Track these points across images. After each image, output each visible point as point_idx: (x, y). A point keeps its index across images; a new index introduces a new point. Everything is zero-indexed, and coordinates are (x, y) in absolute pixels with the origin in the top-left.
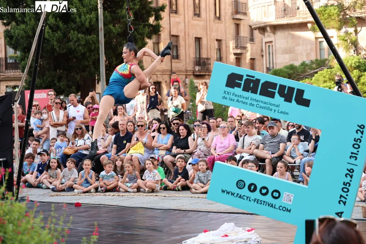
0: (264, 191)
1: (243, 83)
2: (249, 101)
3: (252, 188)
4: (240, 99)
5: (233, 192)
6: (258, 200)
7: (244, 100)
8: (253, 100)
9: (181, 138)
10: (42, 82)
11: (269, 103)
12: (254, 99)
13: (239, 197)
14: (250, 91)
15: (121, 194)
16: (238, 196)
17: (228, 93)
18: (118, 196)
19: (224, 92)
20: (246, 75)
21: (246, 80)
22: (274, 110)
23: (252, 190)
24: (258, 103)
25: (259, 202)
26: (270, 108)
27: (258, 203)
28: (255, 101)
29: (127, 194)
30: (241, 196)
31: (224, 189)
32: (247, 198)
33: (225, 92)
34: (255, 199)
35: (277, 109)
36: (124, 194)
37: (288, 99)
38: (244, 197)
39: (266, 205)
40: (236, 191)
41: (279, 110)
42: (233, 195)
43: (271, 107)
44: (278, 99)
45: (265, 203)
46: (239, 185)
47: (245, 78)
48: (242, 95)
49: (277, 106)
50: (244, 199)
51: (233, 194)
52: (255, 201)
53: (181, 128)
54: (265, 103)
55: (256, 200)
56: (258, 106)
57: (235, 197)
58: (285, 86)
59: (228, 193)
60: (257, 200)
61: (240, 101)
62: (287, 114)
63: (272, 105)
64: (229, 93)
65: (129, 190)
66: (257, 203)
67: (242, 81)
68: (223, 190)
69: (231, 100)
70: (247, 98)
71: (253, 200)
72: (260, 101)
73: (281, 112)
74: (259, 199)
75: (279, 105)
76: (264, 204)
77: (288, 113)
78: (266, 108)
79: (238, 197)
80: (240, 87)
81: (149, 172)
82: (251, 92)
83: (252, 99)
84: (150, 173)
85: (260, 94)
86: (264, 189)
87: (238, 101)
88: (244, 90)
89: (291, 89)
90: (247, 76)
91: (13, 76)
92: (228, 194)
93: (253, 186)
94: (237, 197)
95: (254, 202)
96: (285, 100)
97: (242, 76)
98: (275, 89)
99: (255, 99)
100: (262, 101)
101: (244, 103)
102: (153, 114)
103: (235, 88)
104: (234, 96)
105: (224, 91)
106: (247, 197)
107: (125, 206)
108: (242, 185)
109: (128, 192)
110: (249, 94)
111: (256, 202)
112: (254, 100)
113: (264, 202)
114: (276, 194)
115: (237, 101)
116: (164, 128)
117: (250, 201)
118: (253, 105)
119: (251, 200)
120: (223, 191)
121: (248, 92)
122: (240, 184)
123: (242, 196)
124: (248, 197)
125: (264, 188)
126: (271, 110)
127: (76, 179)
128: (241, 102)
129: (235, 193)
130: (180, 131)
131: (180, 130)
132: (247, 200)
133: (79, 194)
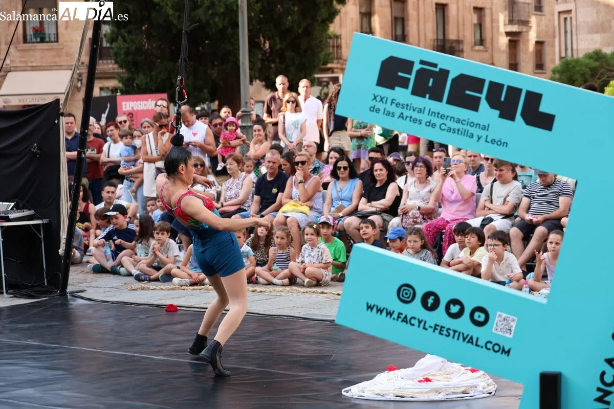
0: (455, 309)
1: (412, 77)
2: (425, 118)
3: (430, 301)
4: (407, 113)
5: (390, 309)
6: (442, 327)
7: (415, 115)
8: (433, 114)
9: (378, 185)
10: (149, 80)
11: (467, 120)
12: (437, 112)
13: (403, 321)
14: (428, 96)
15: (259, 288)
16: (400, 317)
17: (382, 99)
18: (253, 291)
19: (373, 97)
20: (419, 62)
21: (419, 72)
22: (478, 136)
23: (429, 305)
24: (444, 121)
25: (445, 332)
26: (469, 132)
27: (442, 334)
28: (438, 117)
29: (271, 288)
30: (406, 317)
31: (372, 303)
32: (420, 322)
33: (375, 98)
34: (436, 325)
35: (483, 133)
36: (263, 289)
37: (507, 113)
38: (413, 321)
39: (458, 339)
40: (397, 306)
41: (487, 136)
42: (391, 315)
43: (472, 130)
44: (487, 113)
45: (457, 334)
46: (403, 296)
47: (417, 67)
48: (409, 105)
49: (485, 128)
50: (413, 325)
51: (389, 314)
52: (435, 329)
53: (378, 166)
54: (459, 121)
55: (437, 327)
56: (443, 127)
57: (394, 319)
58: (502, 86)
59: (380, 311)
60: (439, 328)
61: (407, 117)
62: (505, 145)
63: (472, 124)
64: (384, 100)
65: (275, 281)
66: (440, 333)
67: (410, 73)
68: (369, 305)
69: (388, 114)
70: (420, 111)
71: (431, 327)
72: (448, 117)
73: (493, 141)
74: (443, 325)
75: (489, 125)
76: (453, 337)
77: (507, 144)
78: (460, 133)
79: (400, 320)
80: (406, 87)
81: (310, 247)
82: (430, 98)
83: (432, 112)
84: (312, 248)
85: (449, 102)
86: (454, 305)
87: (403, 117)
88: (415, 92)
89: (514, 92)
90: (422, 62)
91: (112, 71)
92: (379, 313)
93: (432, 297)
94: (397, 320)
95: (434, 331)
96: (501, 116)
97: (411, 64)
98: (481, 92)
99: (439, 113)
100: (451, 117)
101: (415, 121)
102: (340, 140)
103: (397, 88)
104: (394, 105)
105: (374, 95)
106: (419, 320)
107: (259, 312)
108: (407, 296)
109: (274, 284)
110: (426, 103)
111: (437, 332)
112: (435, 116)
113: (455, 331)
114: (479, 316)
115: (400, 116)
116: (345, 168)
117: (424, 328)
118: (434, 125)
119: (427, 326)
120: (370, 307)
121: (424, 97)
122: (405, 293)
123: (408, 318)
124: (422, 321)
125: (455, 302)
126: (472, 136)
127: (177, 258)
128: (408, 119)
129: (393, 312)
130: (375, 173)
131: (376, 170)
132: (419, 326)
133: (183, 287)
